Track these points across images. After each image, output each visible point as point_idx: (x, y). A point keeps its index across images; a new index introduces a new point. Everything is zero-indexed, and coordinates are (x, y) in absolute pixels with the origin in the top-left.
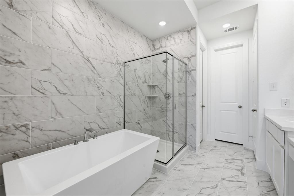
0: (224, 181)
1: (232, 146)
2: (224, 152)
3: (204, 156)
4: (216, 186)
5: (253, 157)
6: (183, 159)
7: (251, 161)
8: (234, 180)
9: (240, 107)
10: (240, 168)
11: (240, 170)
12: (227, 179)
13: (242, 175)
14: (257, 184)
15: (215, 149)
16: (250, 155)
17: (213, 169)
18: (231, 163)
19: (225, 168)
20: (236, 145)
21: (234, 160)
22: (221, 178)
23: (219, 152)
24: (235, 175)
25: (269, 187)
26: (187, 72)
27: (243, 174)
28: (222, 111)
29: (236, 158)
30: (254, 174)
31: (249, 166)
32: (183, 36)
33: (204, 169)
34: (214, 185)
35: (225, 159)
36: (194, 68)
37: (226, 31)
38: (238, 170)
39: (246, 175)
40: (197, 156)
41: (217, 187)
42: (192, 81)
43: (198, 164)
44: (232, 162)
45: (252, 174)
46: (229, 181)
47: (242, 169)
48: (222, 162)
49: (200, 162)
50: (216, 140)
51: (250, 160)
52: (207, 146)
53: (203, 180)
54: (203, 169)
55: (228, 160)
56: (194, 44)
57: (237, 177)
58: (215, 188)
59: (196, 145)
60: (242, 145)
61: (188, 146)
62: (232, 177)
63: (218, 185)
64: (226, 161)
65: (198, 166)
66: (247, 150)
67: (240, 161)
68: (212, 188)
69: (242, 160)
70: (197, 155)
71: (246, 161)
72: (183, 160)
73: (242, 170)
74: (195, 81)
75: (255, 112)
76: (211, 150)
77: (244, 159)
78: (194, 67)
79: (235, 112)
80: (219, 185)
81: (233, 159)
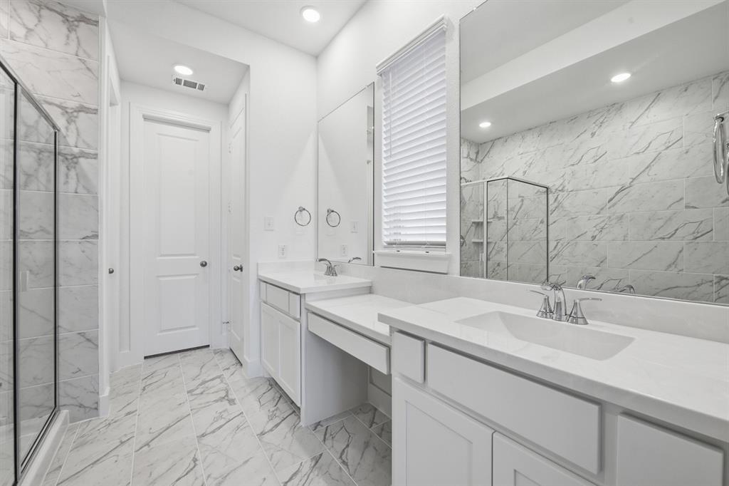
0: (206, 440)
1: (190, 355)
2: (179, 377)
3: (129, 413)
4: (194, 462)
5: (234, 361)
6: (56, 466)
7: (234, 370)
8: (222, 422)
9: (204, 265)
10: (223, 394)
11: (224, 398)
12: (209, 431)
13: (231, 405)
14: (257, 404)
15: (155, 379)
16: (229, 359)
17: (169, 429)
18: (202, 393)
19: (195, 411)
20: (197, 351)
21: (207, 384)
22: (197, 437)
23: (166, 383)
24: (221, 413)
25: (273, 399)
26: (60, 158)
27: (232, 402)
28: (161, 279)
29: (207, 380)
30: (248, 391)
31: (236, 380)
32: (39, 21)
33: (148, 444)
34: (188, 462)
35: (188, 392)
36: (92, 151)
37: (178, 81)
38: (222, 399)
39: (237, 401)
40: (109, 424)
41: (197, 462)
42: (80, 189)
43: (122, 443)
44: (204, 391)
45: (245, 391)
46: (213, 432)
47: (227, 392)
48: (184, 403)
49: (125, 435)
50: (146, 358)
51: (232, 369)
52: (128, 383)
53: (155, 475)
54: (143, 449)
55: (193, 390)
56: (94, 73)
57: (225, 415)
58: (194, 467)
59: (98, 393)
60: (208, 346)
61: (64, 413)
62: (216, 420)
63: (196, 457)
64: (192, 395)
65: (125, 449)
66: (220, 352)
67: (218, 380)
68: (187, 474)
69: (219, 377)
70: (108, 422)
71: (226, 374)
72: (60, 467)
73: (227, 395)
74: (92, 192)
75: (239, 271)
76: (144, 389)
77: (223, 373)
78: (89, 146)
79: (194, 277)
80: (199, 457)
81: (204, 382)
